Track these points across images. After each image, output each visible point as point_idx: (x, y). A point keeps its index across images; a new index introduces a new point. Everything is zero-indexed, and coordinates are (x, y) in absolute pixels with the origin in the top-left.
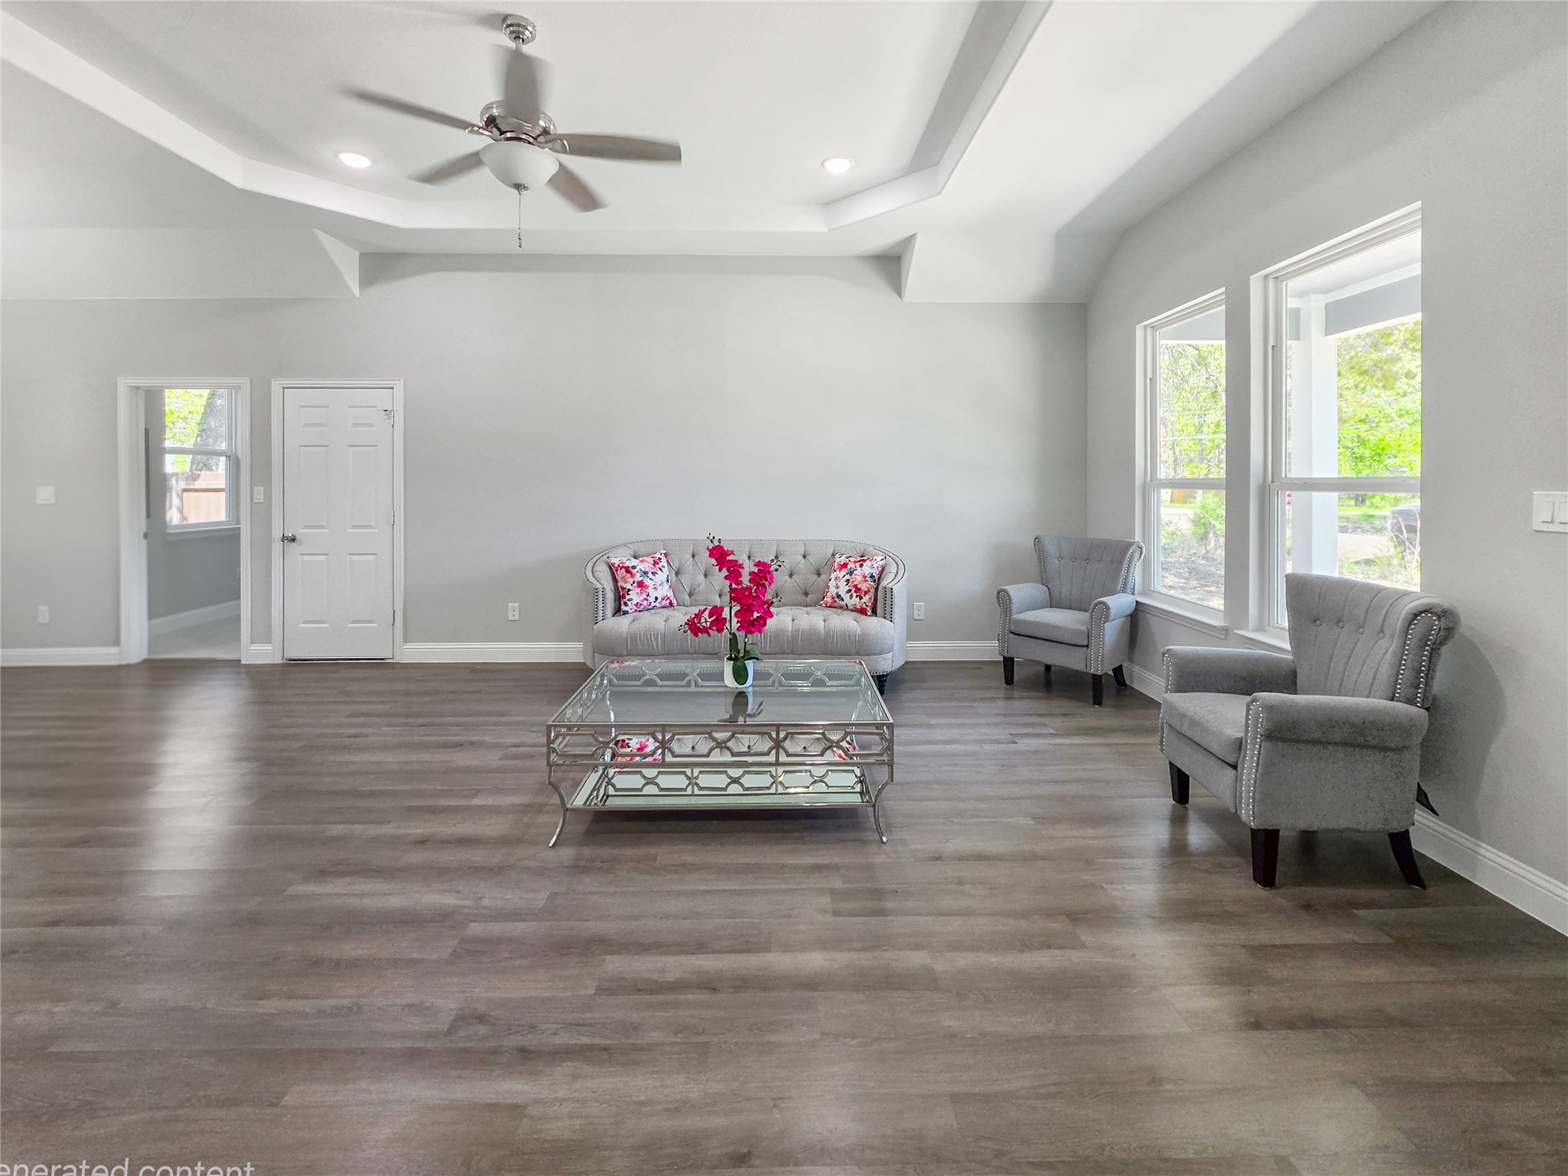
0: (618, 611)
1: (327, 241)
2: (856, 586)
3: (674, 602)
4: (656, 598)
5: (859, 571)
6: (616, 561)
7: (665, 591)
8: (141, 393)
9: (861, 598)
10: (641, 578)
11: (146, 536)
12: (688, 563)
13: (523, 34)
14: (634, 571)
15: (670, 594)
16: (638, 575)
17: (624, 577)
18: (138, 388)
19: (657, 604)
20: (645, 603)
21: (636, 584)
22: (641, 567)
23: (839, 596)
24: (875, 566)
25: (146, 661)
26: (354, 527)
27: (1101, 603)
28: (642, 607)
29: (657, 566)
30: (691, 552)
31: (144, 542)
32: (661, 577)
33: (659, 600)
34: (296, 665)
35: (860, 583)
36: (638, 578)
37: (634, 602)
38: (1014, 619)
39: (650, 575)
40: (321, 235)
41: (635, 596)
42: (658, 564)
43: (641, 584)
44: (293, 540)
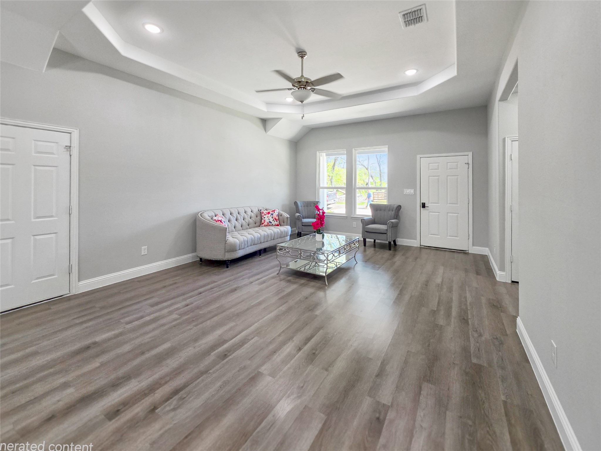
5: (274, 214)
23: (270, 222)
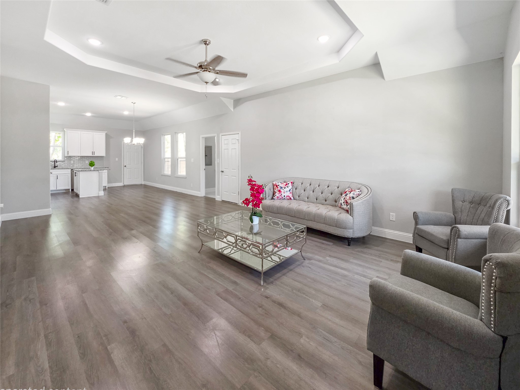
0: (272, 199)
1: (223, 99)
2: (346, 201)
3: (292, 198)
4: (284, 196)
6: (274, 183)
7: (288, 194)
8: (204, 139)
9: (347, 206)
10: (280, 189)
11: (205, 169)
12: (299, 186)
13: (207, 43)
14: (278, 187)
15: (291, 195)
16: (279, 188)
17: (275, 188)
18: (203, 137)
19: (285, 198)
20: (280, 197)
21: (278, 191)
22: (281, 185)
24: (355, 193)
25: (205, 196)
26: (232, 169)
27: (455, 227)
28: (280, 198)
29: (287, 186)
30: (301, 182)
31: (204, 171)
32: (287, 189)
33: (286, 196)
34: (223, 201)
35: (348, 199)
36: (279, 189)
37: (277, 196)
38: (417, 228)
39: (283, 188)
40: (221, 98)
41: (277, 194)
42: (287, 185)
43: (279, 191)
44: (223, 172)
